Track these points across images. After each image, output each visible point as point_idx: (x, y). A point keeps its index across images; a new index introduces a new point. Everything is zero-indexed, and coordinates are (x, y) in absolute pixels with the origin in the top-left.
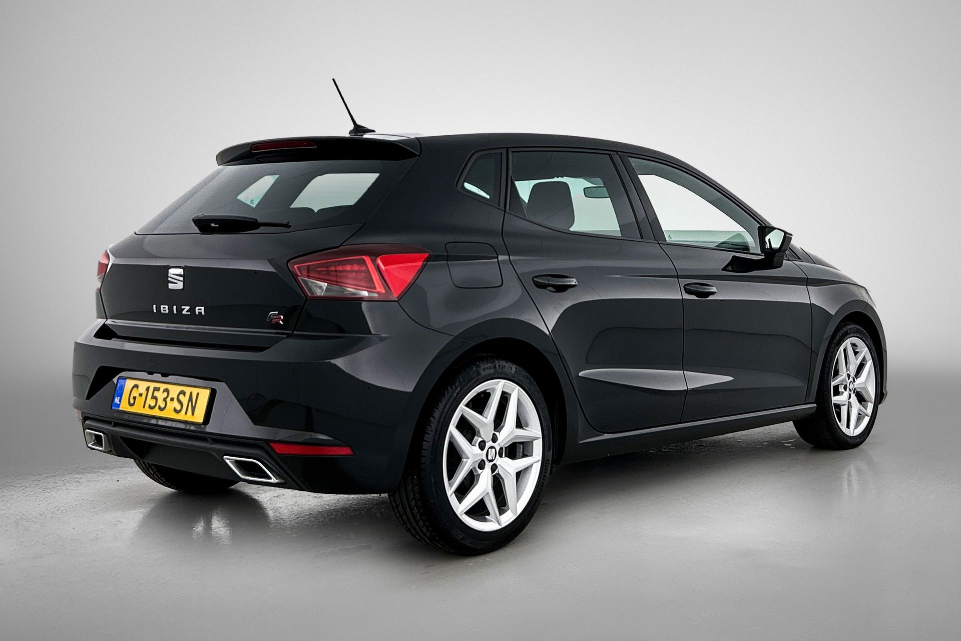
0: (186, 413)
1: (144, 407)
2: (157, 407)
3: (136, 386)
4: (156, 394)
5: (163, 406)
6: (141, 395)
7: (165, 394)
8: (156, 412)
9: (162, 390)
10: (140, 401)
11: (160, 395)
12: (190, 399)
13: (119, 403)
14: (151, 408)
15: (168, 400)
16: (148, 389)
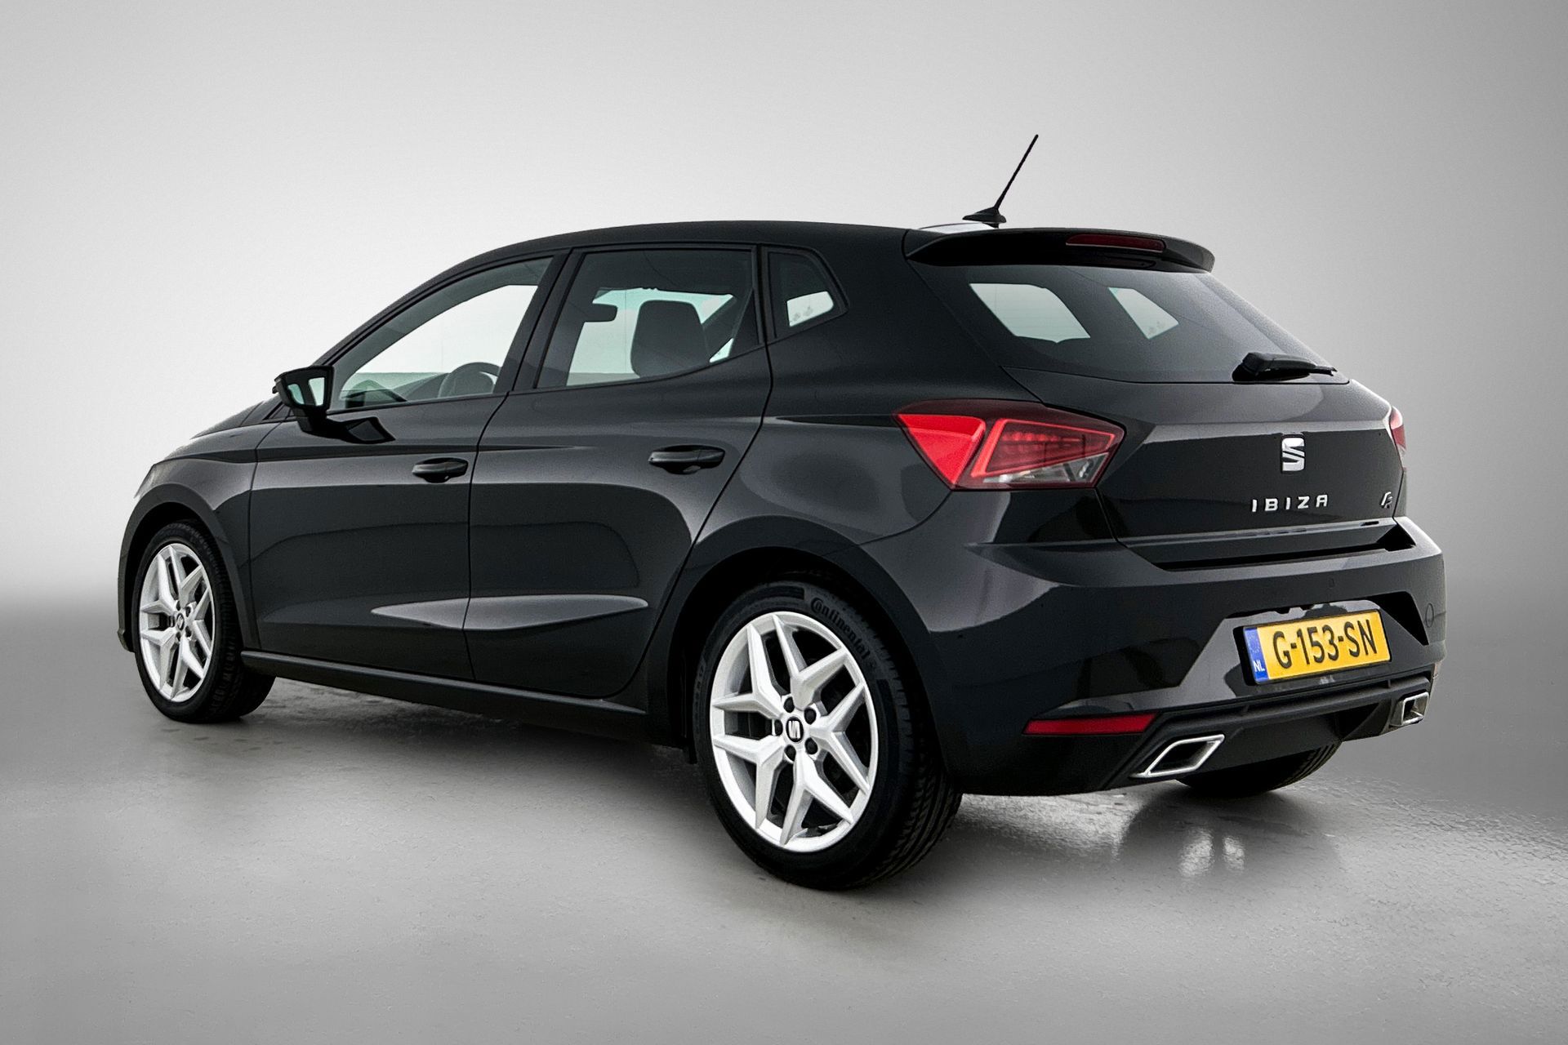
0: (1367, 653)
1: (1308, 662)
2: (1326, 656)
3: (1279, 635)
4: (1315, 638)
5: (1333, 653)
6: (1294, 646)
7: (1328, 636)
8: (1328, 665)
9: (1320, 630)
10: (1297, 656)
11: (1322, 638)
12: (1363, 633)
13: (1263, 670)
14: (1319, 660)
15: (1336, 642)
16: (1299, 634)
